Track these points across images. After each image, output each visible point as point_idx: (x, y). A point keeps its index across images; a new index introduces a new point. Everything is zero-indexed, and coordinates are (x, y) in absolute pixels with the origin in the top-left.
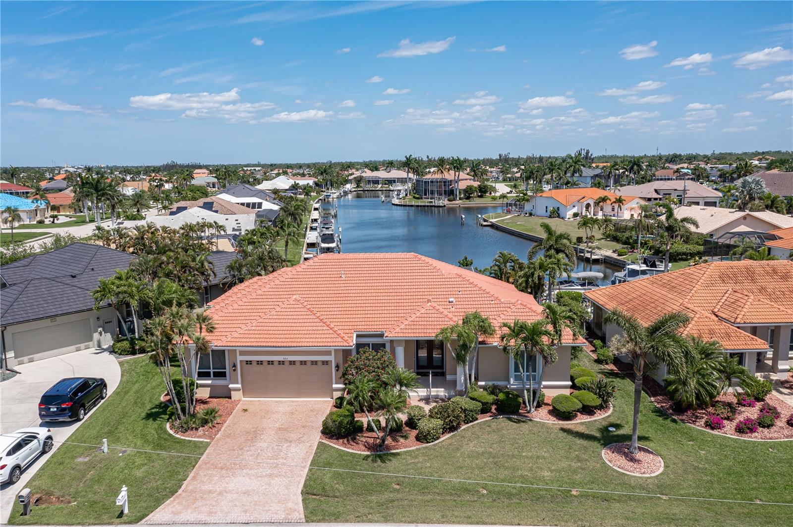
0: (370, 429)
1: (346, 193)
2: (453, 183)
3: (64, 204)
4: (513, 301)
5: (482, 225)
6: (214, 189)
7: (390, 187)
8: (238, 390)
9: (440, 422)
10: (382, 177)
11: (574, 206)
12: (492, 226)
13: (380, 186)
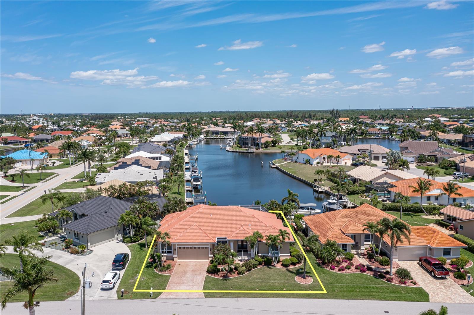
0: (222, 270)
1: (201, 141)
2: (258, 139)
3: (55, 153)
4: (271, 225)
5: (271, 167)
6: (127, 137)
7: (225, 136)
8: (176, 257)
9: (245, 268)
10: (220, 131)
11: (317, 159)
12: (277, 168)
13: (219, 136)
